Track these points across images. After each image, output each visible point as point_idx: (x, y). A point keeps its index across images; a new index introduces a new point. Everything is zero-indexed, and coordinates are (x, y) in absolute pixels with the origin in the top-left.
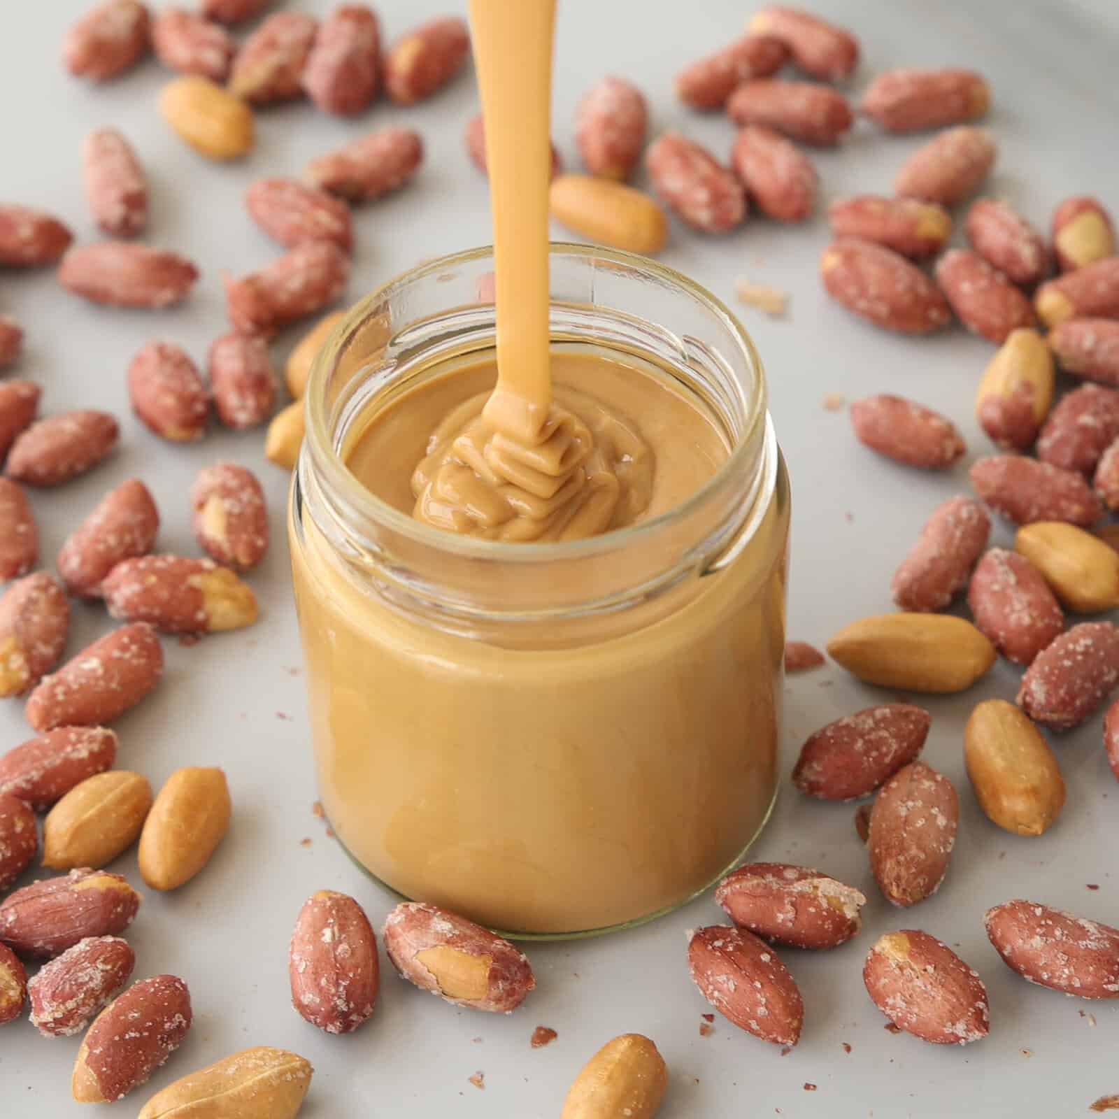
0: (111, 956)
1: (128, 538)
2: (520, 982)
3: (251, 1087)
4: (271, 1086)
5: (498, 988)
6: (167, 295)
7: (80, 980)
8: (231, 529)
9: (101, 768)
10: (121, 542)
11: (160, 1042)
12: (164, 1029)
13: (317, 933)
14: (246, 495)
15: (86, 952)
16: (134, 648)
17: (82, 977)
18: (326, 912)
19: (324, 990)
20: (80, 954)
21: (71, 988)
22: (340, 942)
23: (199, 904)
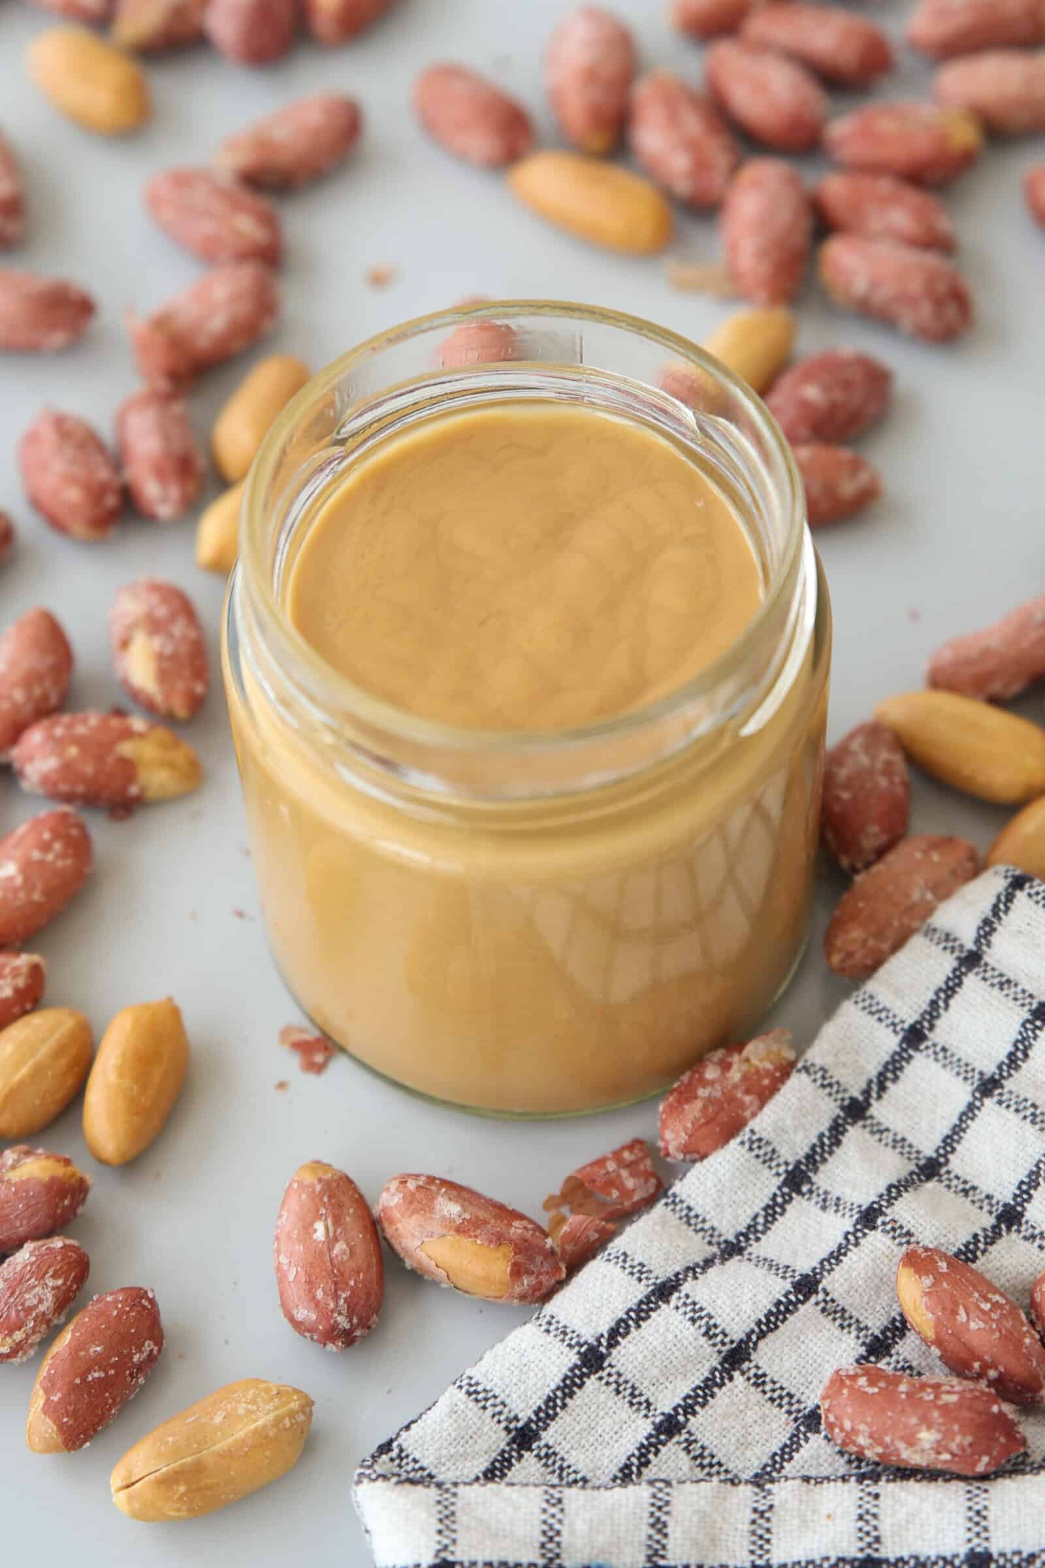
0: (61, 1267)
1: (37, 691)
2: (547, 1273)
3: (243, 1441)
4: (266, 1437)
5: (523, 1285)
6: (58, 338)
7: (27, 1304)
8: (163, 677)
9: (29, 1006)
10: (29, 697)
11: (129, 1379)
12: (132, 1362)
13: (308, 1229)
14: (179, 628)
15: (32, 1264)
16: (58, 846)
17: (30, 1298)
18: (316, 1199)
19: (322, 1305)
20: (25, 1267)
21: (17, 1315)
22: (336, 1240)
23: (158, 1175)
